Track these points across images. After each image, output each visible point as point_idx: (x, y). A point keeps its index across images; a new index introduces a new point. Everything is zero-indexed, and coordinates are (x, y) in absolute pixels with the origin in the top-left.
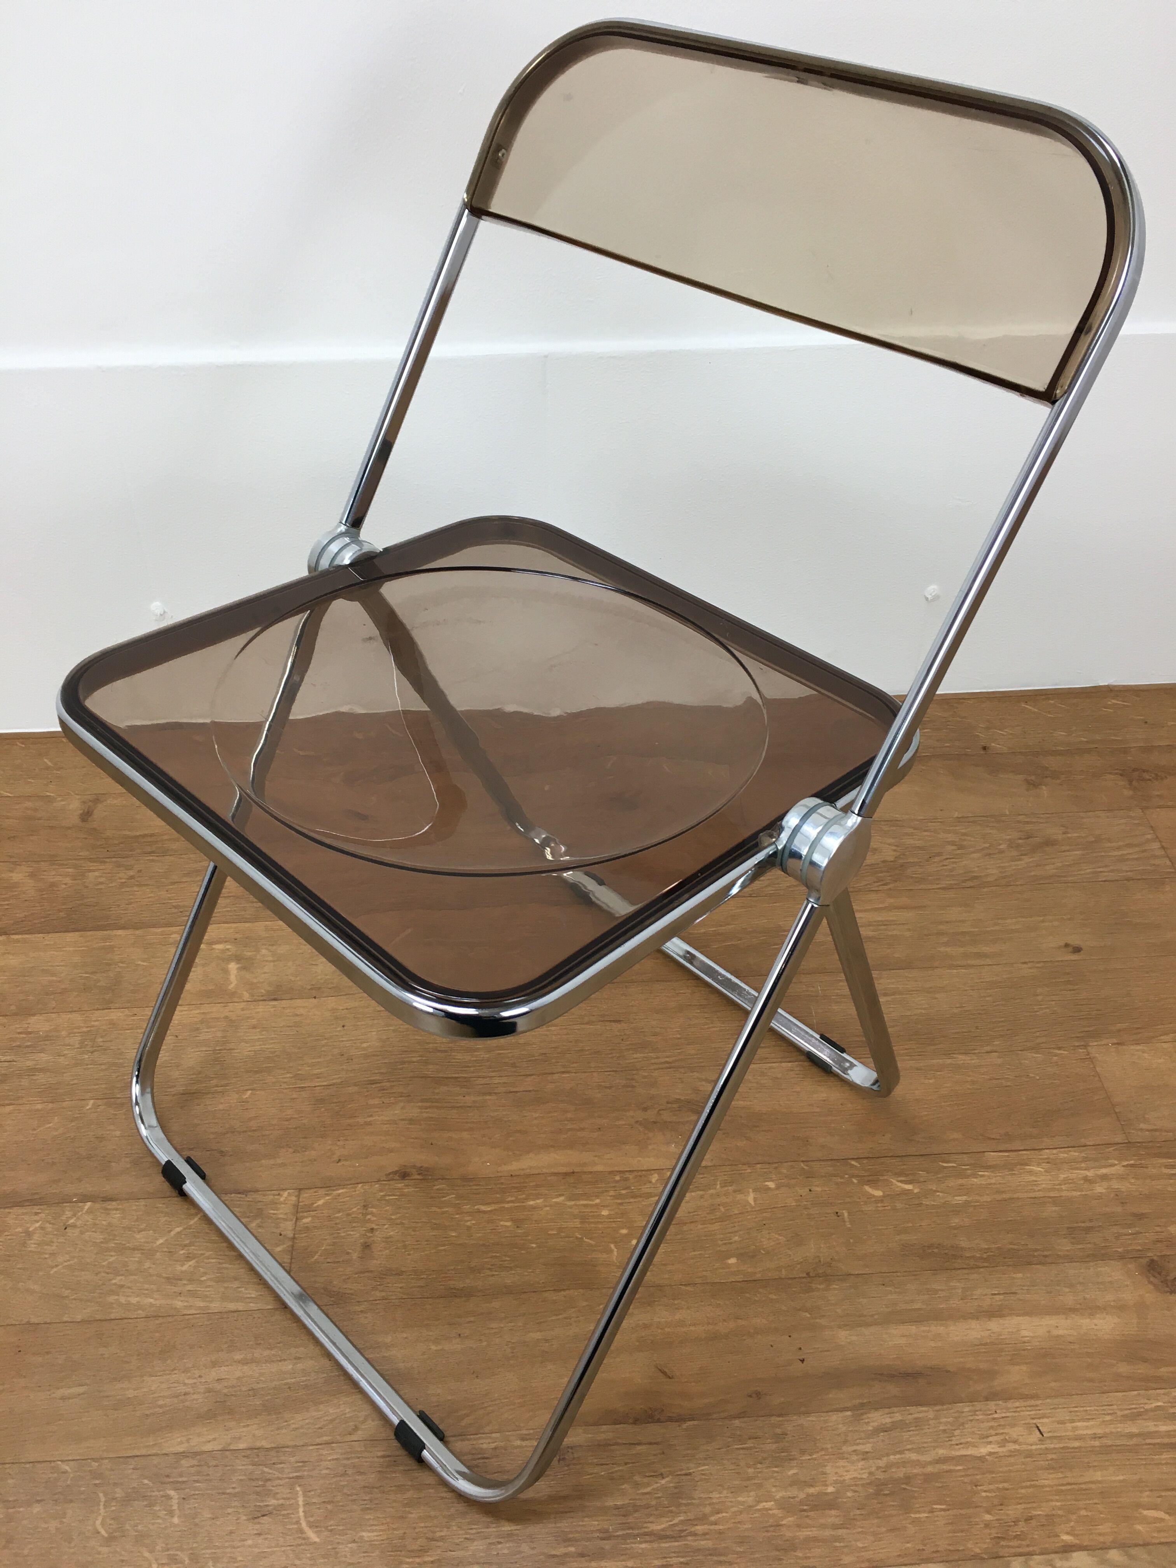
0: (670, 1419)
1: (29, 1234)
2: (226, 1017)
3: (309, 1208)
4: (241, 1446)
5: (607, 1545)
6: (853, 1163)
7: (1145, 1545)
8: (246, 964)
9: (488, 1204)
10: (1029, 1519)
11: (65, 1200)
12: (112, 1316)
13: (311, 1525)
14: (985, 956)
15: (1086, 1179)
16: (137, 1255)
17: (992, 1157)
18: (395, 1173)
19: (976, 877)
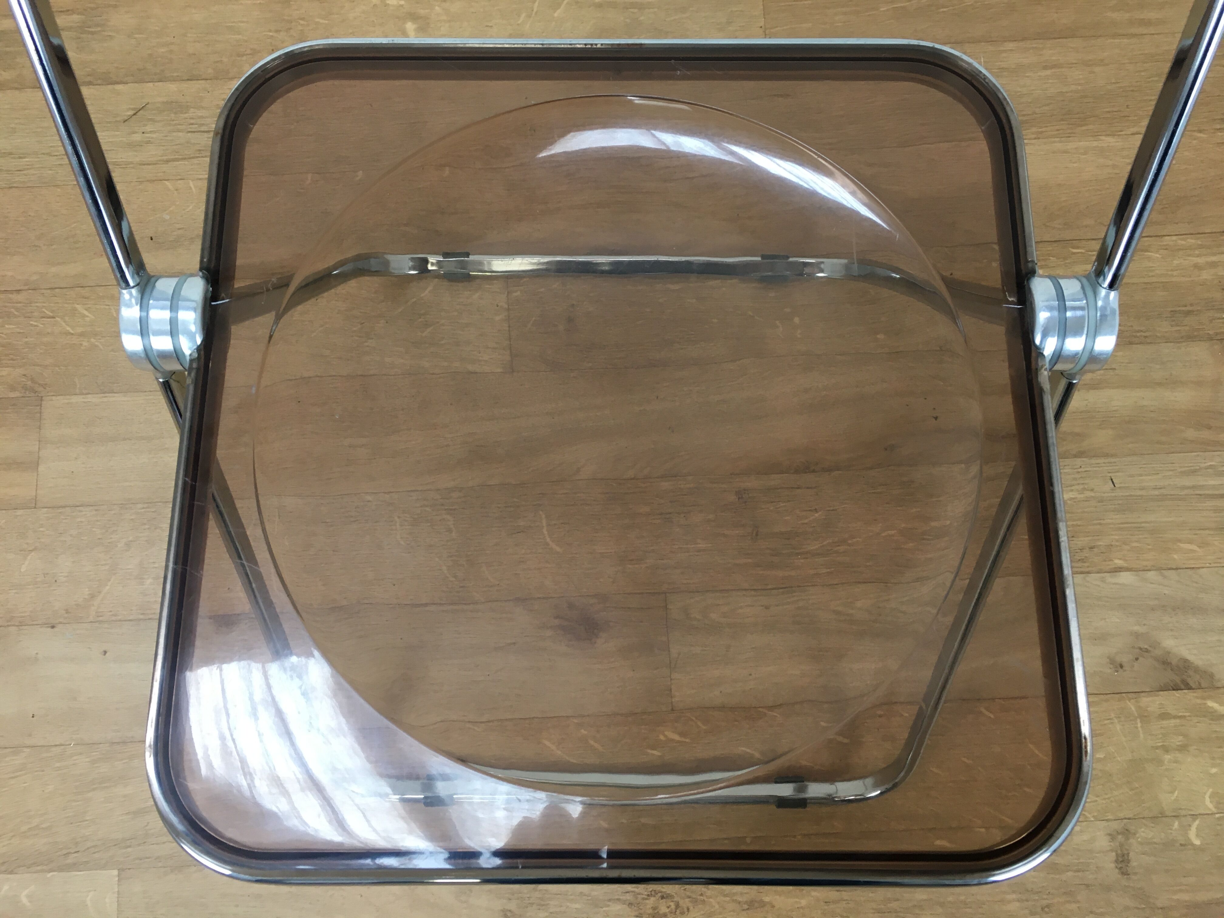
0: (822, 470)
4: (495, 482)
5: (776, 560)
7: (1176, 569)
12: (372, 372)
13: (554, 540)
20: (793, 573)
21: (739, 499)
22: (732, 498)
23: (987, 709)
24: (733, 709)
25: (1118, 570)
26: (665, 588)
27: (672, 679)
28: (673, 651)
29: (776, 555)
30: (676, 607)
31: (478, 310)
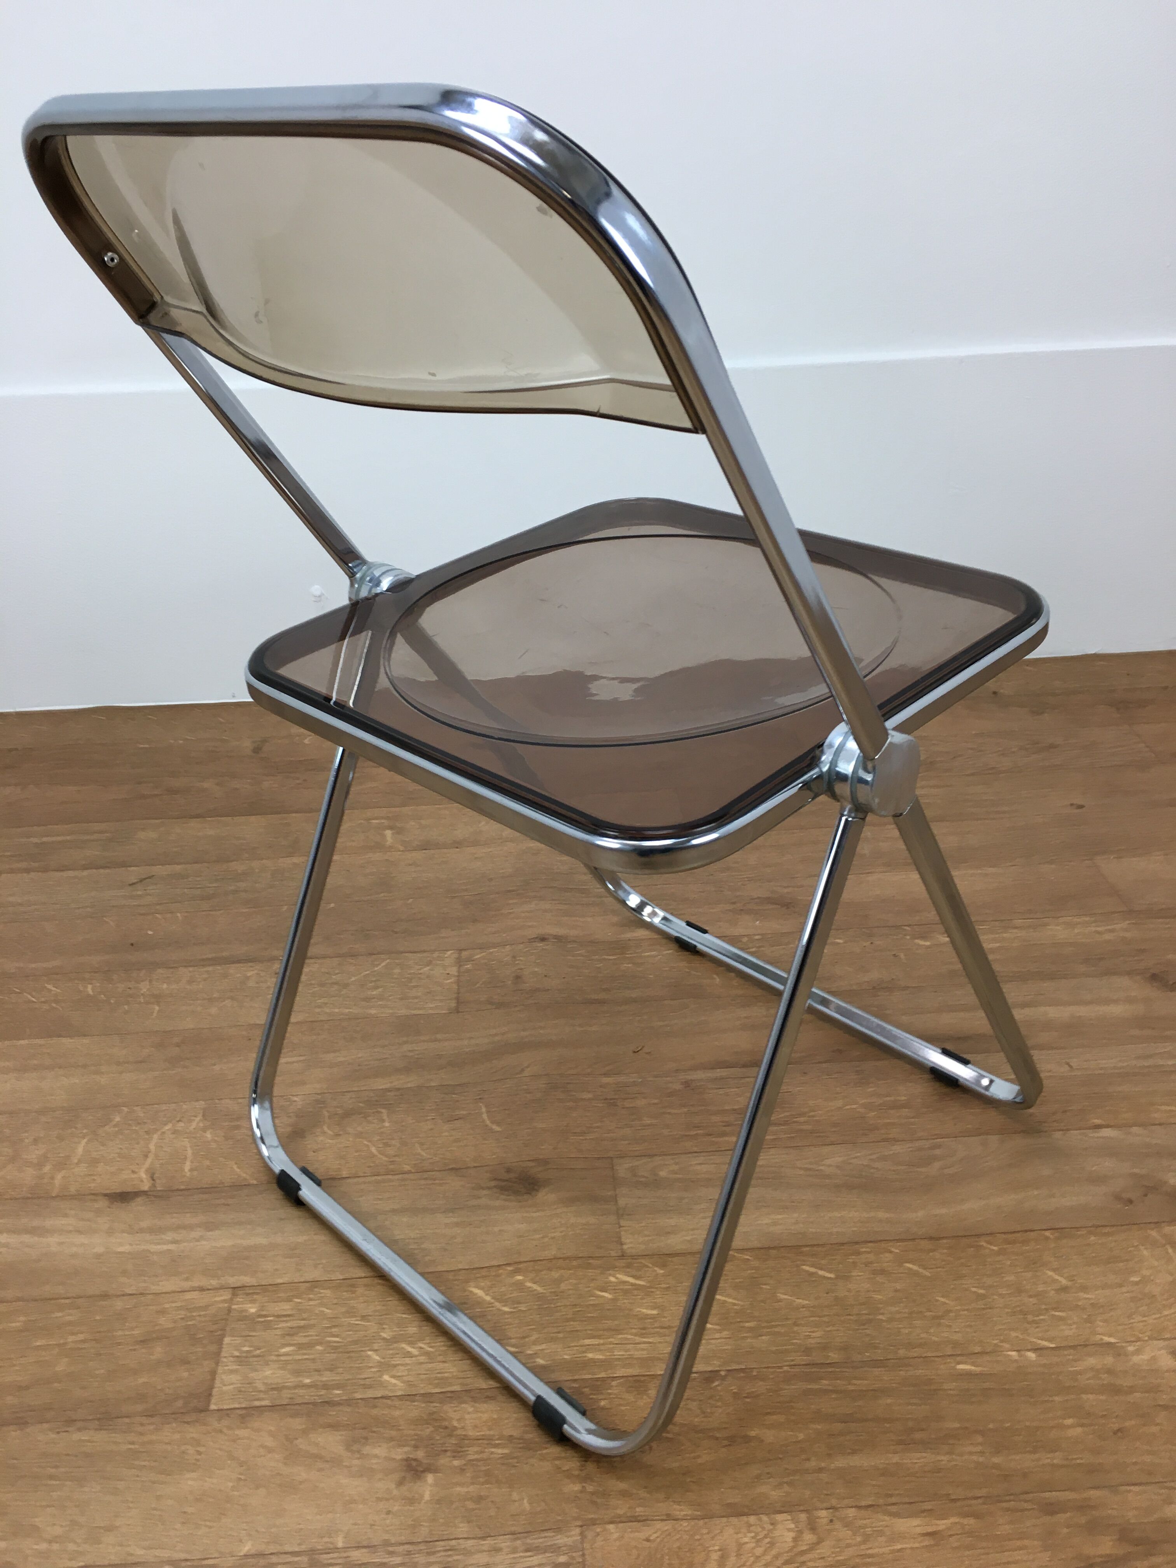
1: (248, 978)
2: (387, 860)
3: (469, 960)
4: (433, 1084)
5: (727, 1129)
6: (905, 928)
7: (1160, 1124)
8: (399, 831)
9: (613, 955)
10: (1065, 1112)
13: (493, 1123)
14: (1004, 812)
15: (1096, 932)
16: (336, 987)
17: (1018, 922)
18: (537, 938)
19: (993, 768)
21: (685, 1087)
22: (678, 1087)
23: (989, 1243)
25: (1098, 1127)
26: (610, 1154)
27: (620, 1227)
28: (622, 1202)
29: (728, 1126)
30: (623, 1168)
31: (428, 977)
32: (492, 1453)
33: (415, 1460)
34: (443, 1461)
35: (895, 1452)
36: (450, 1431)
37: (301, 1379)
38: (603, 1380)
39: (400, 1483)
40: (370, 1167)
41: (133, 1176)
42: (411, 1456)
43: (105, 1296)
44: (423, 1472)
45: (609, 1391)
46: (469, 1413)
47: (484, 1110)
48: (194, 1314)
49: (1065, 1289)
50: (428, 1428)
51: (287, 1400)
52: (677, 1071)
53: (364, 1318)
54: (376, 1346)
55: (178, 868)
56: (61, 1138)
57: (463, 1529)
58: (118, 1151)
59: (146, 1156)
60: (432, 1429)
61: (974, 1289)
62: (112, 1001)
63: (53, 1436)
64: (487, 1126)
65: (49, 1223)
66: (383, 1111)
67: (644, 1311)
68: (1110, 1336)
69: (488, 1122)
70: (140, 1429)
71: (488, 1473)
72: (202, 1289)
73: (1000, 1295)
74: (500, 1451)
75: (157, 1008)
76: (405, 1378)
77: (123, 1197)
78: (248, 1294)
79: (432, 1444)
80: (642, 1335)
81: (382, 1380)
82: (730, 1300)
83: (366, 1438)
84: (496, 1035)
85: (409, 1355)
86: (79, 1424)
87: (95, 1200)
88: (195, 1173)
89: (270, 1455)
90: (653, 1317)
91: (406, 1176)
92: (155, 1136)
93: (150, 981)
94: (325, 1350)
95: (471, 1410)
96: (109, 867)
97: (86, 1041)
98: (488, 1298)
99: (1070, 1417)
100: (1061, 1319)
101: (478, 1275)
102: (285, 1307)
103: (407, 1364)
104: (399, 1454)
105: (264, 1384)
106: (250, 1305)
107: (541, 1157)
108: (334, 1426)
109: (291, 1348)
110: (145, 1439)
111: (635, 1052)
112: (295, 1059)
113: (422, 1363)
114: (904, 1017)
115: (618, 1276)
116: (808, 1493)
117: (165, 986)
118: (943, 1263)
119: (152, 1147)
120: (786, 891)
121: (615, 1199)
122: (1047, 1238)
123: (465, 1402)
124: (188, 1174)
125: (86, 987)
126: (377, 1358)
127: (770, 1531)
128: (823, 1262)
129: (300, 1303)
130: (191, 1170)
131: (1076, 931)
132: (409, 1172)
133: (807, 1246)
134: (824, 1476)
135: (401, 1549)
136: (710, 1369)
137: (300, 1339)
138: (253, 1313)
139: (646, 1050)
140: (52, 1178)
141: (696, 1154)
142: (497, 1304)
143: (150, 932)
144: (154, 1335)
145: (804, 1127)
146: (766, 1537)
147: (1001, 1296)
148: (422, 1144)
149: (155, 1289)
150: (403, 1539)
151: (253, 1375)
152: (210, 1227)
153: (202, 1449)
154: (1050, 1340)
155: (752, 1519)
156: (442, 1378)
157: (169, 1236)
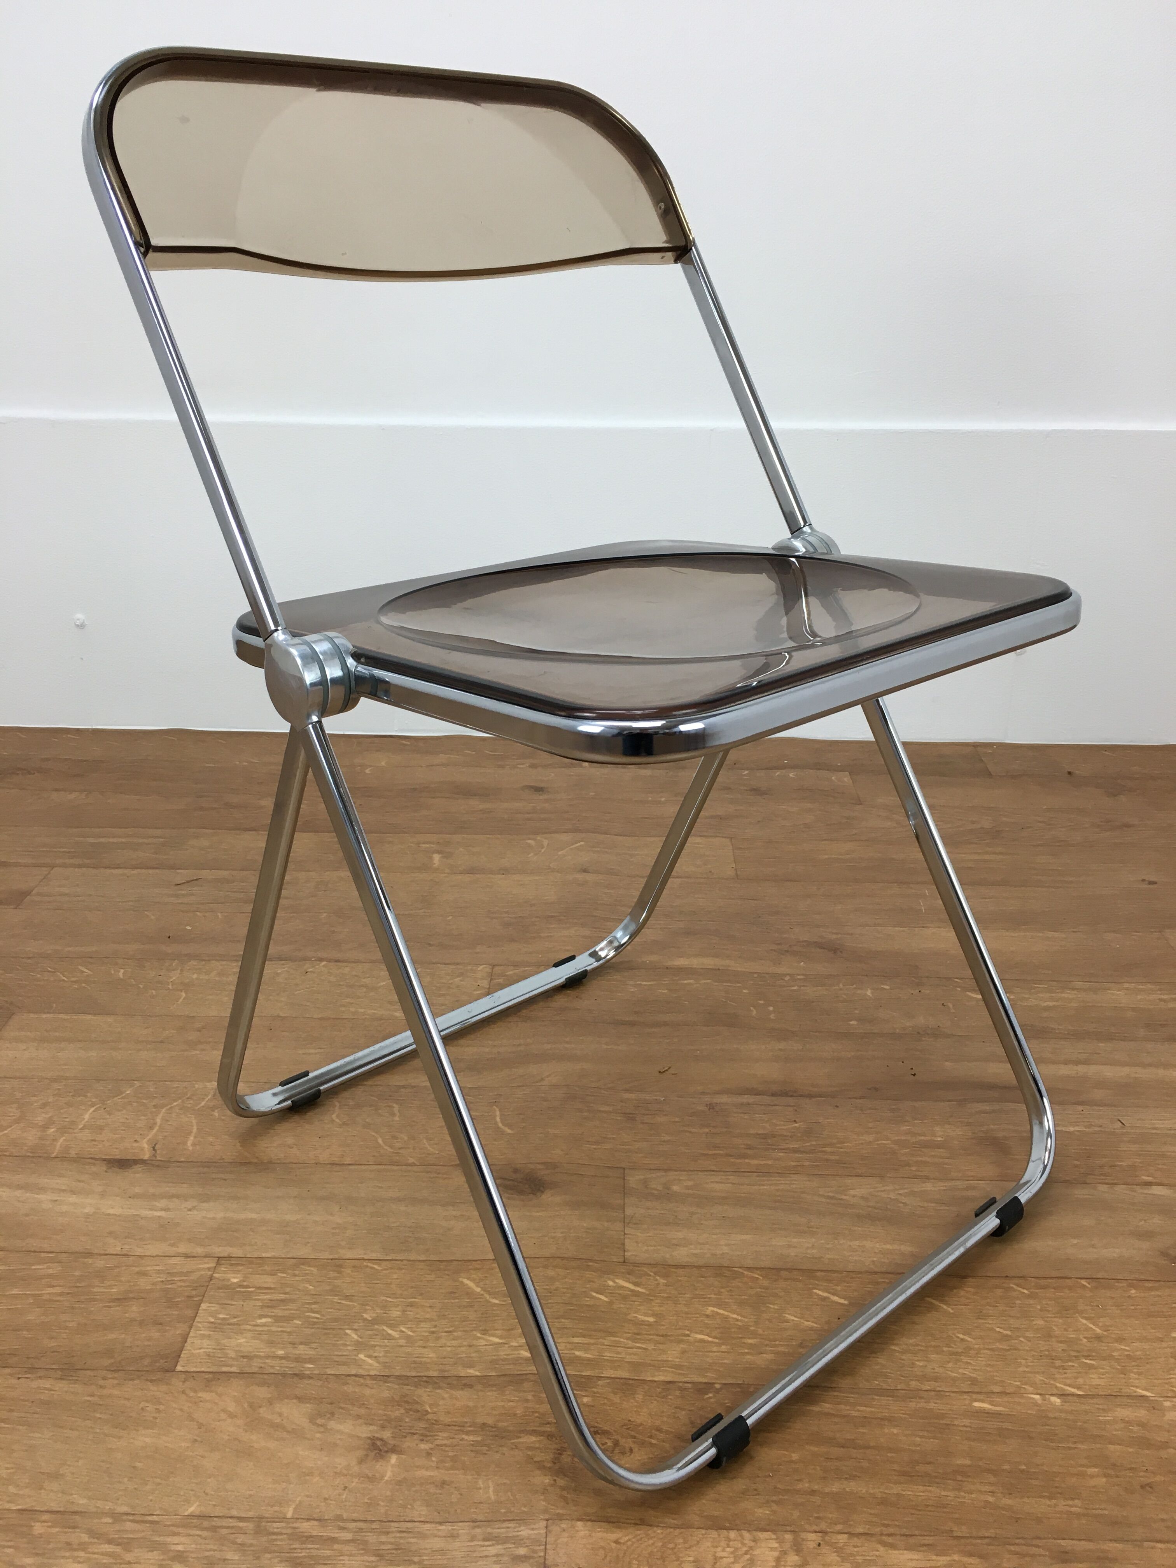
0: (801, 1096)
1: (278, 974)
2: (432, 880)
3: (502, 975)
5: (749, 1152)
6: (957, 980)
8: (447, 856)
9: (649, 982)
10: (1113, 1166)
11: (305, 959)
12: (344, 1017)
13: (506, 1125)
14: (1071, 882)
15: (1161, 1000)
17: (1078, 984)
19: (1063, 841)
20: (770, 1162)
21: (709, 1109)
22: (702, 1108)
23: (1018, 1285)
24: (699, 1267)
25: (1148, 1184)
26: (623, 1165)
27: (625, 1234)
28: (629, 1211)
29: (750, 1149)
30: (634, 1180)
31: (458, 986)
32: (462, 1439)
33: (381, 1440)
34: (409, 1443)
35: (896, 1483)
36: (422, 1415)
37: (273, 1350)
38: (588, 1377)
39: (361, 1461)
40: (374, 1156)
41: (135, 1145)
42: (377, 1435)
43: (89, 1254)
44: (387, 1452)
45: (595, 1390)
46: (443, 1399)
47: (498, 1113)
48: (175, 1279)
49: (1099, 1338)
50: (399, 1409)
51: (257, 1369)
52: (703, 1093)
53: (347, 1297)
54: (356, 1326)
55: (225, 873)
56: (69, 1104)
57: (420, 1510)
58: (123, 1120)
59: (151, 1128)
60: (402, 1411)
61: (998, 1329)
62: (141, 986)
63: (15, 1381)
64: (499, 1128)
65: (44, 1181)
66: (395, 1105)
67: (640, 1317)
68: (1146, 1390)
69: (500, 1125)
70: (101, 1382)
71: (454, 1459)
72: (187, 1256)
73: (1026, 1338)
74: (471, 1438)
75: (184, 995)
76: (381, 1360)
77: (122, 1164)
78: (232, 1265)
79: (401, 1426)
80: (634, 1340)
81: (357, 1358)
82: (735, 1316)
83: (333, 1414)
84: (519, 1045)
85: (390, 1337)
86: (41, 1373)
87: (94, 1164)
88: (198, 1147)
89: (229, 1420)
90: (650, 1324)
91: (410, 1168)
92: (164, 1110)
93: (182, 970)
94: (302, 1324)
95: (446, 1396)
96: (156, 868)
97: (110, 1019)
98: (478, 1290)
99: (1095, 1466)
100: (1091, 1367)
101: (470, 1267)
102: (268, 1281)
103: (386, 1346)
104: (365, 1431)
105: (236, 1351)
106: (232, 1275)
107: (550, 1161)
108: (300, 1399)
109: (269, 1320)
110: (105, 1392)
111: (660, 1072)
112: (312, 1051)
113: (402, 1346)
114: (947, 1063)
115: (617, 1281)
116: (796, 1514)
117: (195, 976)
118: (968, 1301)
119: (158, 1120)
120: (834, 936)
121: (623, 1208)
122: (1084, 1286)
123: (440, 1388)
124: (191, 1148)
125: (119, 972)
126: (356, 1337)
127: (751, 1548)
128: (839, 1288)
129: (284, 1277)
130: (194, 1144)
131: (1139, 997)
132: (413, 1165)
133: (822, 1271)
134: (817, 1499)
135: (352, 1525)
136: (706, 1381)
137: (278, 1312)
138: (235, 1283)
139: (671, 1071)
140: (55, 1140)
141: (713, 1173)
142: (487, 1297)
143: (189, 928)
144: (131, 1295)
145: (832, 1158)
146: (746, 1553)
147: (1028, 1339)
148: (429, 1139)
149: (139, 1251)
150: (355, 1516)
151: (225, 1341)
152: (205, 1198)
153: (162, 1407)
154: (1079, 1388)
155: (733, 1534)
156: (421, 1363)
157: (162, 1203)
